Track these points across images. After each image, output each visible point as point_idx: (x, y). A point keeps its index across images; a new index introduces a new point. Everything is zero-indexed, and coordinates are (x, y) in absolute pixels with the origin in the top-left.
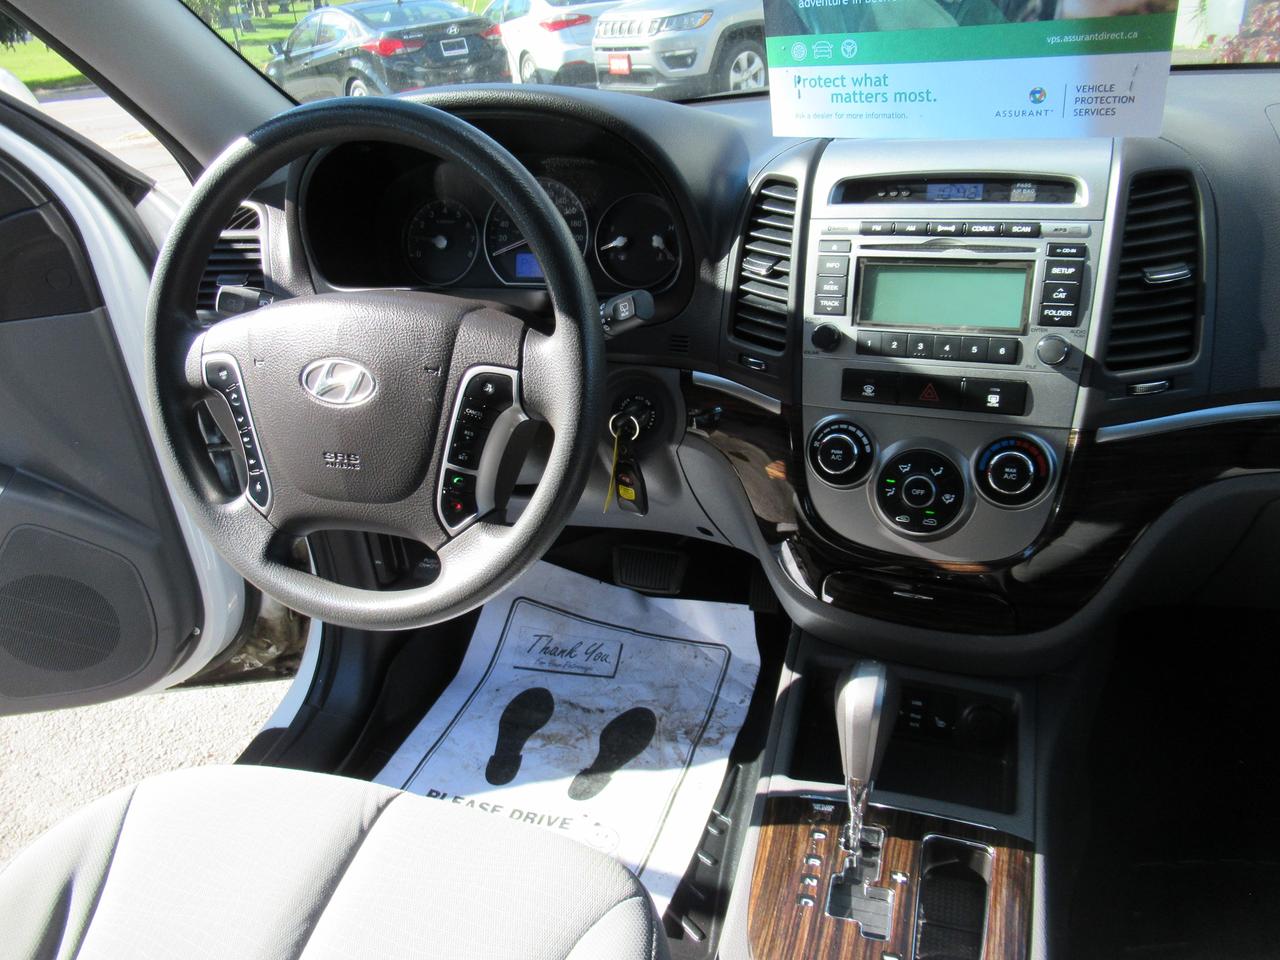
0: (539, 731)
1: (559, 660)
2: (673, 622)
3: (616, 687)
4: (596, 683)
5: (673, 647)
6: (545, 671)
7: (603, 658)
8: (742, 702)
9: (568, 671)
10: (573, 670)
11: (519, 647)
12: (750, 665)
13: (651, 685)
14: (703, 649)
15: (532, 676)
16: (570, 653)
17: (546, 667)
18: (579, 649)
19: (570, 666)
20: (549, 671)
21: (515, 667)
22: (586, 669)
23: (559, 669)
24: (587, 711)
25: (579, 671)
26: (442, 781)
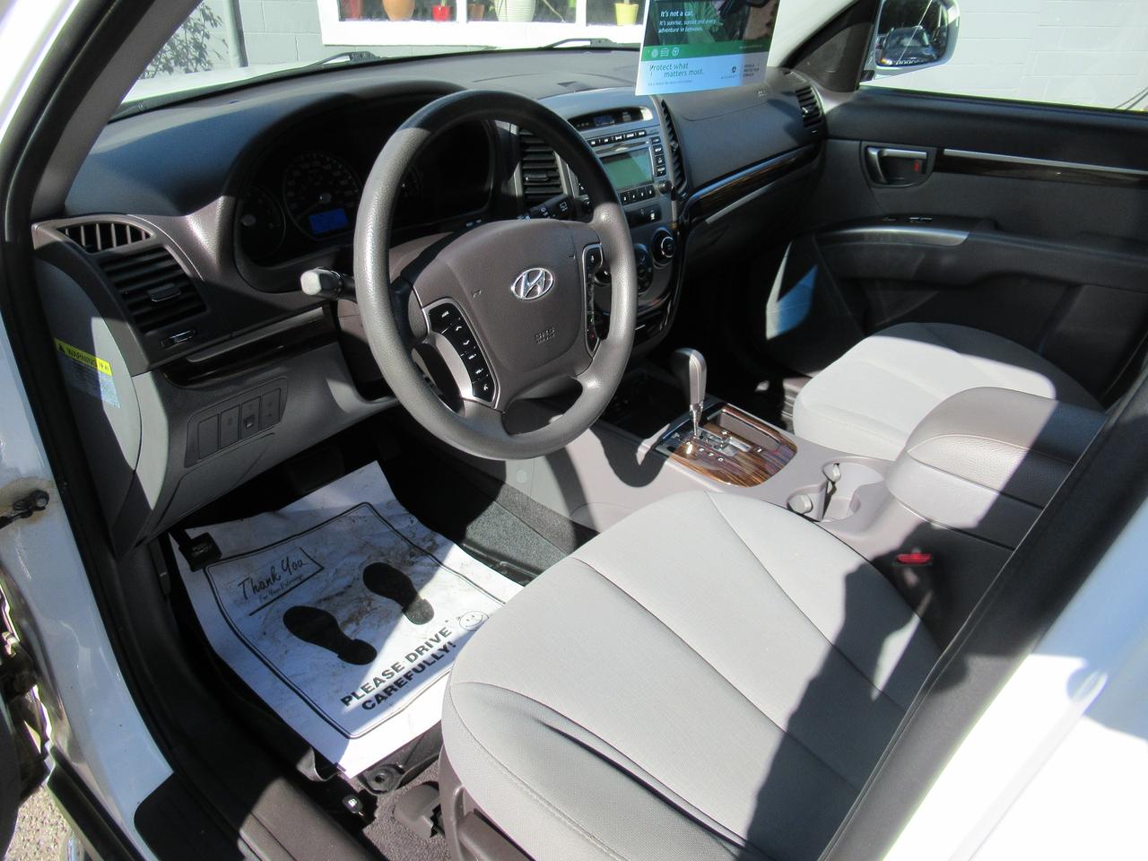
0: (339, 623)
1: (275, 587)
2: (312, 513)
3: (334, 571)
4: (318, 578)
5: (333, 526)
6: (273, 601)
7: (300, 564)
8: (412, 522)
9: (289, 588)
10: (292, 585)
11: (235, 601)
12: (389, 503)
13: (352, 553)
14: (351, 514)
15: (271, 609)
16: (274, 578)
17: (271, 597)
18: (276, 571)
19: (287, 585)
20: (275, 599)
21: (251, 615)
22: (300, 577)
23: (282, 592)
24: (341, 594)
25: (296, 583)
26: (337, 692)
